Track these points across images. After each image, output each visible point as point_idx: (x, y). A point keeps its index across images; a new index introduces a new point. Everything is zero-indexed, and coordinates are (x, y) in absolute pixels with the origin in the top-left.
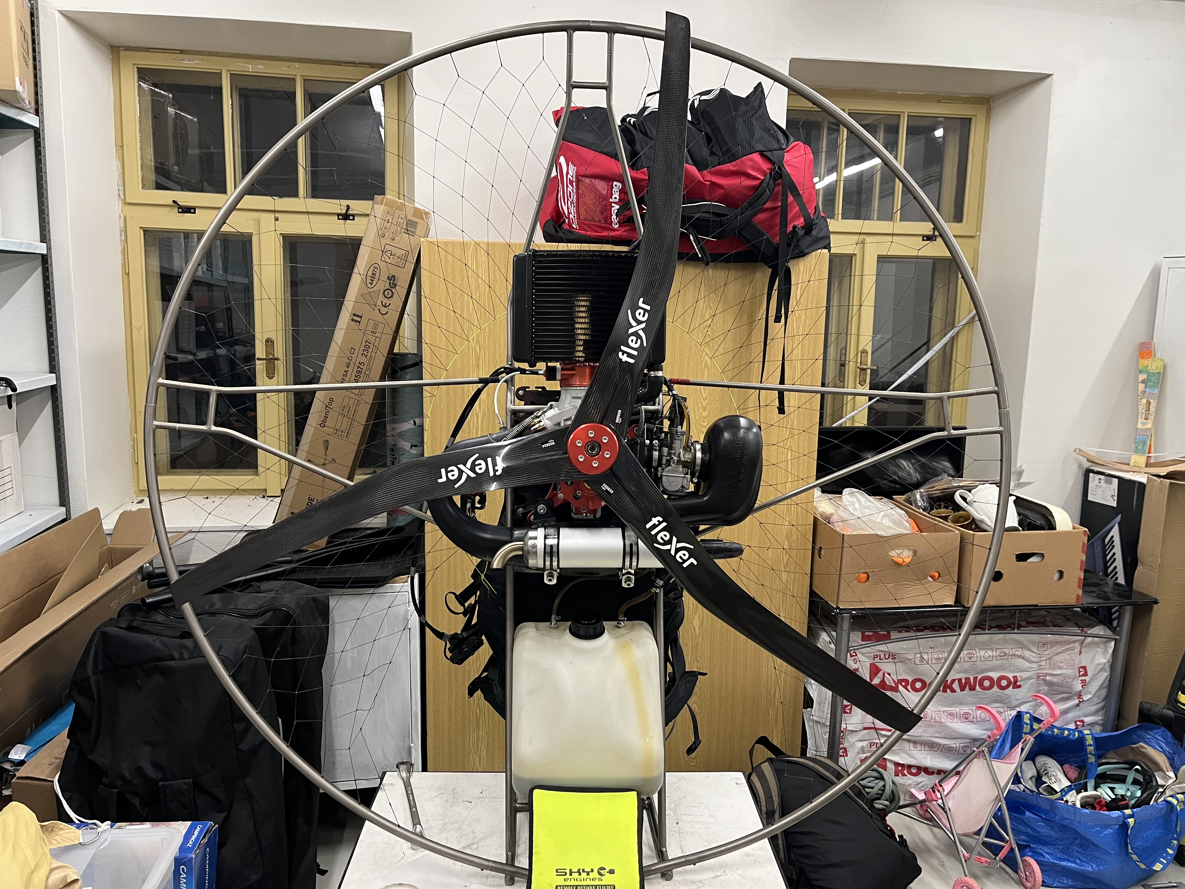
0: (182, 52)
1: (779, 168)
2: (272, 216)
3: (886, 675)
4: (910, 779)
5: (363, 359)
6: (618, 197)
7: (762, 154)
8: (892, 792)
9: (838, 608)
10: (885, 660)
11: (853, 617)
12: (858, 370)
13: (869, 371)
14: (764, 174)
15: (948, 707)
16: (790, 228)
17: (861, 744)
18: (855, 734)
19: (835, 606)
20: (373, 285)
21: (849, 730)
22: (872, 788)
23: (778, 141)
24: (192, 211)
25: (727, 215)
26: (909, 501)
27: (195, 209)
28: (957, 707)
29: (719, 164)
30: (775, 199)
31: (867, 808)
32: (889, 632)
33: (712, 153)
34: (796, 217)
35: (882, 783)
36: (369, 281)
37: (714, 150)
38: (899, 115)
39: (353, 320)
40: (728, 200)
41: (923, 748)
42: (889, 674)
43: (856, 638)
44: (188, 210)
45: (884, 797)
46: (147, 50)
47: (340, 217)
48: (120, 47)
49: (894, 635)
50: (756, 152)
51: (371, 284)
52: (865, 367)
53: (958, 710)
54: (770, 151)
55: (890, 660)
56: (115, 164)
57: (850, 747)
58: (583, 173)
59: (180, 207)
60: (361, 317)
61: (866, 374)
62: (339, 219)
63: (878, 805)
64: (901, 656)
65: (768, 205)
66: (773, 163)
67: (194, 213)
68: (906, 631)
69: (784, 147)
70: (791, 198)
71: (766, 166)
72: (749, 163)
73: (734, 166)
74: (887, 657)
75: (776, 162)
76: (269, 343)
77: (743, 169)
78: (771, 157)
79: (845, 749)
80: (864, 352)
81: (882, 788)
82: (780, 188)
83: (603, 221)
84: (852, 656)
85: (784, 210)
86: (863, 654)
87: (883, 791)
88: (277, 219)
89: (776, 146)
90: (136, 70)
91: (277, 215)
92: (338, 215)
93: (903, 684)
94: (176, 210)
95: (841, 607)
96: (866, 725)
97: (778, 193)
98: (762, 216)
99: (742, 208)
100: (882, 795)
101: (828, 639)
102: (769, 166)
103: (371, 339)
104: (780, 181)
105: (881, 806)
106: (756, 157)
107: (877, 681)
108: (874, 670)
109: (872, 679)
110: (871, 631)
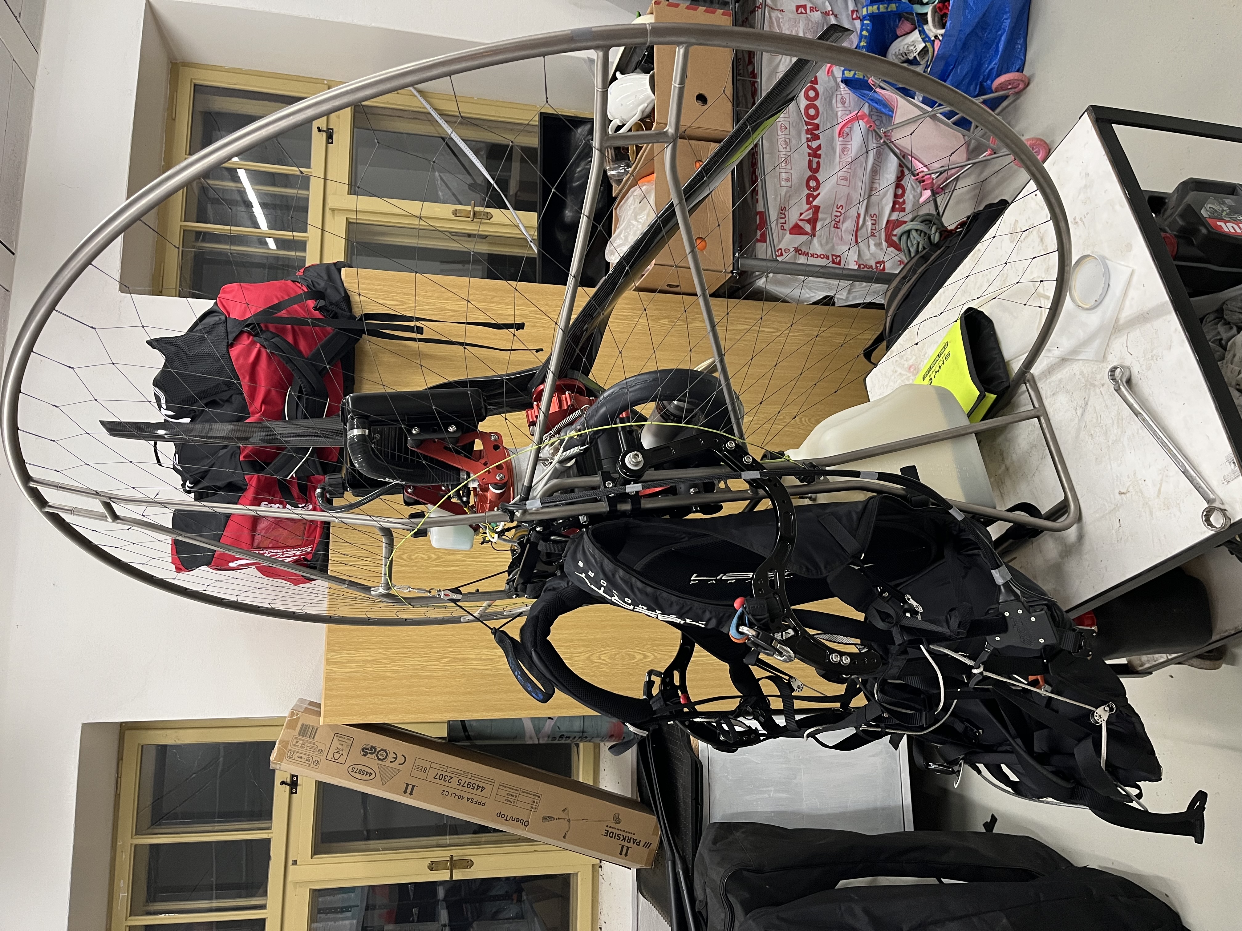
1: (248, 326)
2: (291, 868)
3: (801, 217)
4: (908, 196)
5: (455, 780)
7: (231, 345)
8: (922, 222)
9: (732, 272)
10: (787, 219)
11: (741, 256)
12: (475, 220)
13: (477, 209)
14: (253, 343)
15: (835, 153)
16: (317, 314)
17: (873, 248)
18: (862, 253)
19: (730, 275)
20: (372, 772)
21: (858, 259)
22: (918, 244)
23: (215, 325)
25: (300, 387)
26: (619, 182)
28: (836, 145)
29: (242, 394)
30: (284, 330)
32: (758, 213)
33: (228, 401)
34: (305, 308)
35: (914, 233)
36: (367, 777)
37: (225, 398)
39: (411, 794)
40: (283, 384)
41: (877, 181)
42: (801, 214)
43: (762, 250)
45: (928, 232)
47: (294, 791)
49: (760, 208)
50: (228, 352)
51: (371, 774)
52: (472, 213)
53: (839, 143)
54: (228, 335)
55: (786, 213)
57: (875, 258)
60: (408, 785)
61: (480, 212)
62: (296, 793)
63: (936, 238)
64: (782, 201)
65: (290, 339)
66: (242, 333)
68: (757, 194)
69: (223, 318)
70: (283, 313)
71: (245, 341)
72: (241, 361)
74: (783, 216)
75: (240, 329)
76: (432, 867)
77: (248, 368)
78: (235, 335)
79: (877, 263)
80: (455, 213)
81: (919, 232)
82: (270, 326)
84: (782, 255)
86: (780, 242)
87: (921, 231)
88: (295, 862)
89: (222, 328)
91: (290, 862)
92: (291, 793)
93: (811, 199)
95: (732, 269)
96: (853, 239)
97: (276, 328)
98: (303, 346)
99: (293, 370)
100: (925, 234)
101: (764, 279)
102: (245, 336)
103: (432, 773)
104: (261, 325)
105: (937, 235)
106: (234, 352)
107: (808, 228)
108: (797, 230)
109: (806, 233)
110: (756, 232)
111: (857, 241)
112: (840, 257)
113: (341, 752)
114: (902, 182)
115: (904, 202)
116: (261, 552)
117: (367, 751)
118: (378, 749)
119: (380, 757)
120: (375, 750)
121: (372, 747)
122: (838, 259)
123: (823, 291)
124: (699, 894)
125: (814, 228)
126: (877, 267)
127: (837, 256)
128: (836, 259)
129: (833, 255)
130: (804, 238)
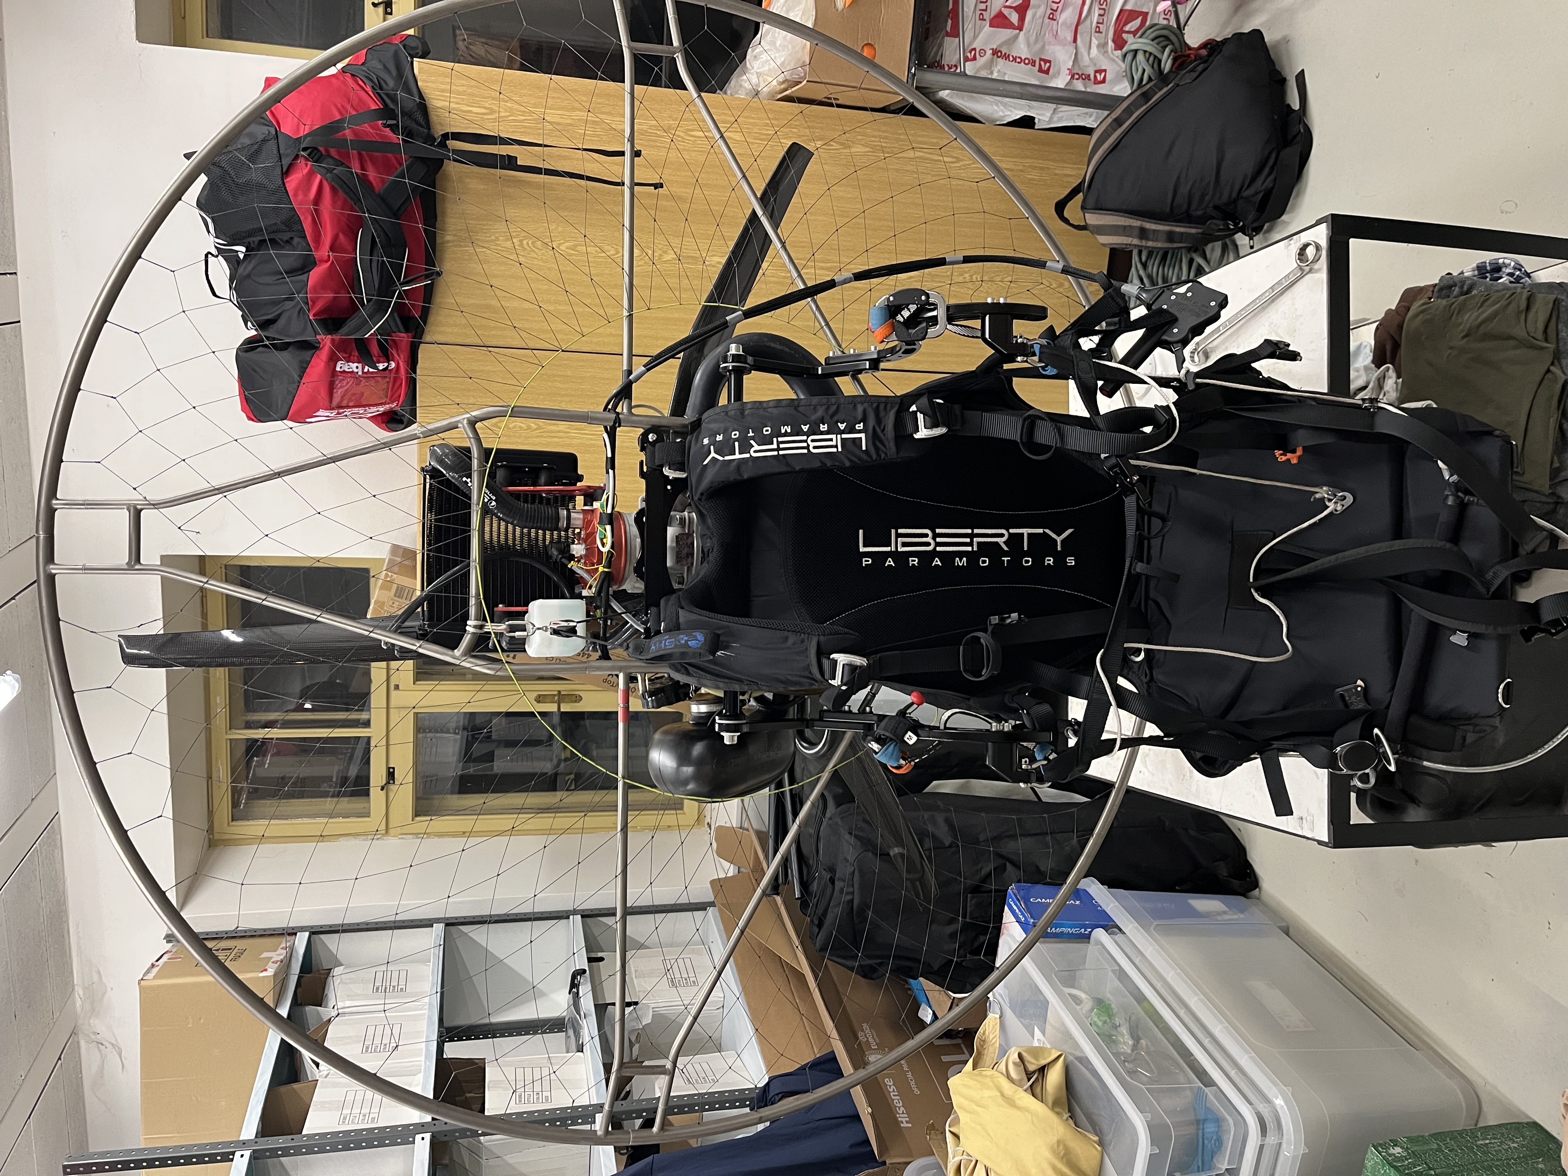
0: (210, 778)
2: (394, 693)
3: (1008, 3)
6: (356, 364)
7: (286, 173)
10: (988, 4)
14: (313, 173)
18: (1079, 56)
21: (1073, 65)
22: (1144, 70)
23: (264, 137)
24: (391, 770)
25: (373, 234)
27: (389, 768)
29: (305, 237)
30: (348, 157)
31: (1165, 89)
33: (290, 242)
35: (1140, 57)
37: (285, 239)
40: (351, 227)
44: (391, 775)
45: (1159, 56)
46: (210, 811)
48: (210, 838)
50: (284, 184)
54: (280, 159)
56: (343, 842)
58: (327, 403)
59: (388, 783)
63: (1167, 66)
65: (357, 168)
66: (297, 157)
67: (394, 768)
69: (273, 130)
70: (347, 134)
71: (303, 169)
72: (300, 197)
73: (306, 218)
74: (984, 2)
75: (295, 151)
76: (539, 699)
77: (309, 205)
78: (289, 159)
81: (1147, 55)
82: (332, 150)
83: (387, 380)
86: (975, 38)
87: (1151, 54)
88: (397, 687)
89: (272, 146)
90: (234, 823)
91: (392, 687)
94: (392, 787)
96: (1070, 37)
97: (339, 153)
98: (373, 177)
100: (1155, 57)
101: (948, 91)
102: (301, 162)
104: (321, 149)
105: (1169, 62)
106: (292, 182)
107: (1014, 18)
108: (1000, 21)
109: (1010, 26)
110: (947, 21)
111: (1075, 40)
112: (1050, 62)
116: (341, 411)
122: (1048, 64)
123: (1021, 110)
125: (1022, 19)
127: (1046, 61)
128: (1045, 67)
129: (1041, 60)
130: (1007, 33)
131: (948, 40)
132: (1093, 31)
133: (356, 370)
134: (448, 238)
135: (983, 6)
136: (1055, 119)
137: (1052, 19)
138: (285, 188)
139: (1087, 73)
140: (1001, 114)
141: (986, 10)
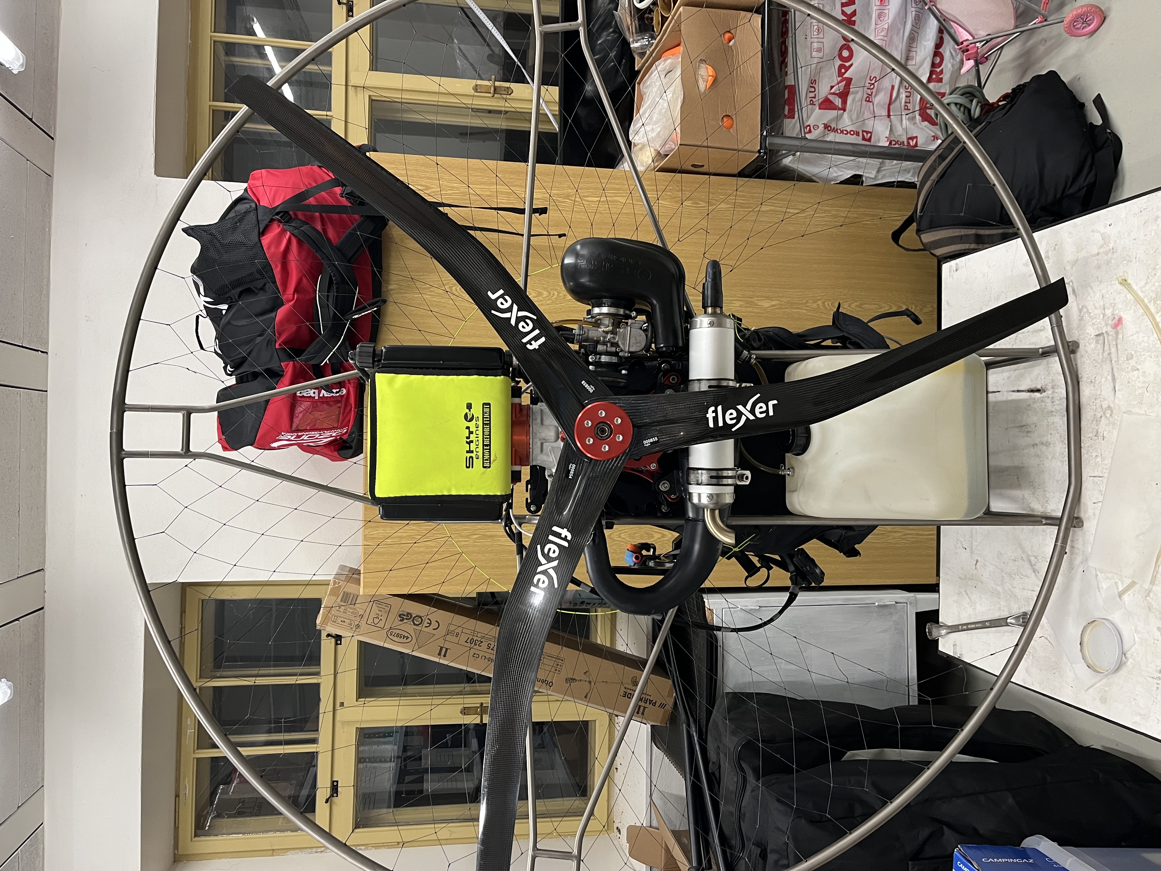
0: (177, 796)
1: (277, 214)
2: (339, 709)
3: (832, 91)
4: (946, 66)
5: (484, 645)
6: (313, 391)
7: (262, 234)
8: (962, 95)
9: (759, 151)
10: (816, 92)
11: (769, 134)
12: (496, 95)
13: (497, 84)
14: (283, 231)
15: (871, 18)
16: (345, 202)
17: (905, 122)
18: (893, 128)
19: (757, 155)
20: (409, 636)
21: (890, 134)
23: (247, 212)
24: (335, 784)
25: (330, 276)
26: (642, 55)
28: (872, 9)
29: (274, 282)
30: (312, 218)
32: (786, 87)
33: (263, 288)
34: (333, 195)
36: (405, 640)
37: (260, 286)
38: (215, 42)
39: (445, 656)
40: (313, 271)
41: (914, 49)
42: (832, 87)
43: (791, 127)
44: (335, 788)
46: (176, 828)
47: (339, 642)
48: (175, 854)
49: (790, 81)
50: (260, 241)
51: (408, 638)
52: (492, 89)
53: (875, 8)
54: (258, 223)
55: (816, 86)
56: (290, 856)
57: (908, 133)
58: (288, 426)
59: (332, 796)
60: (441, 648)
61: (500, 87)
62: (341, 644)
64: (813, 73)
65: (319, 227)
66: (272, 220)
67: (337, 782)
68: (786, 67)
69: (253, 205)
70: (311, 201)
71: (276, 229)
72: (272, 249)
73: (276, 266)
74: (813, 90)
75: (271, 217)
76: (465, 711)
77: (280, 256)
78: (266, 222)
79: (909, 139)
80: (476, 88)
82: (299, 213)
83: (339, 405)
84: (810, 131)
85: (325, 209)
86: (808, 118)
88: (342, 704)
89: (252, 216)
90: (197, 839)
91: (338, 704)
92: (337, 644)
93: (843, 71)
94: (335, 799)
95: (759, 148)
96: (885, 113)
97: (305, 215)
98: (331, 233)
99: (323, 259)
101: (791, 157)
102: (275, 224)
103: (464, 637)
104: (291, 213)
106: (266, 240)
107: (838, 102)
108: (827, 104)
109: (835, 108)
110: (784, 108)
111: (889, 116)
112: (871, 133)
113: (380, 618)
114: (941, 50)
115: (942, 71)
116: (300, 434)
117: (404, 617)
118: (414, 616)
119: (415, 622)
120: (411, 616)
121: (408, 613)
122: (869, 135)
123: (852, 169)
124: (712, 756)
125: (844, 102)
126: (908, 143)
127: (867, 132)
128: (867, 135)
129: (863, 131)
130: (833, 113)
131: (787, 121)
132: (903, 108)
133: (313, 395)
134: (391, 287)
135: (812, 95)
136: (880, 177)
137: (869, 101)
138: (261, 244)
139: (901, 140)
140: (835, 175)
141: (815, 97)
